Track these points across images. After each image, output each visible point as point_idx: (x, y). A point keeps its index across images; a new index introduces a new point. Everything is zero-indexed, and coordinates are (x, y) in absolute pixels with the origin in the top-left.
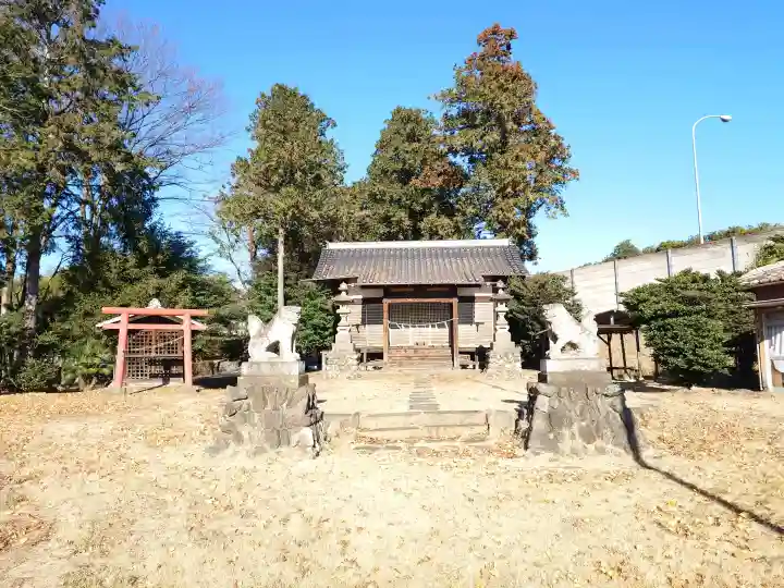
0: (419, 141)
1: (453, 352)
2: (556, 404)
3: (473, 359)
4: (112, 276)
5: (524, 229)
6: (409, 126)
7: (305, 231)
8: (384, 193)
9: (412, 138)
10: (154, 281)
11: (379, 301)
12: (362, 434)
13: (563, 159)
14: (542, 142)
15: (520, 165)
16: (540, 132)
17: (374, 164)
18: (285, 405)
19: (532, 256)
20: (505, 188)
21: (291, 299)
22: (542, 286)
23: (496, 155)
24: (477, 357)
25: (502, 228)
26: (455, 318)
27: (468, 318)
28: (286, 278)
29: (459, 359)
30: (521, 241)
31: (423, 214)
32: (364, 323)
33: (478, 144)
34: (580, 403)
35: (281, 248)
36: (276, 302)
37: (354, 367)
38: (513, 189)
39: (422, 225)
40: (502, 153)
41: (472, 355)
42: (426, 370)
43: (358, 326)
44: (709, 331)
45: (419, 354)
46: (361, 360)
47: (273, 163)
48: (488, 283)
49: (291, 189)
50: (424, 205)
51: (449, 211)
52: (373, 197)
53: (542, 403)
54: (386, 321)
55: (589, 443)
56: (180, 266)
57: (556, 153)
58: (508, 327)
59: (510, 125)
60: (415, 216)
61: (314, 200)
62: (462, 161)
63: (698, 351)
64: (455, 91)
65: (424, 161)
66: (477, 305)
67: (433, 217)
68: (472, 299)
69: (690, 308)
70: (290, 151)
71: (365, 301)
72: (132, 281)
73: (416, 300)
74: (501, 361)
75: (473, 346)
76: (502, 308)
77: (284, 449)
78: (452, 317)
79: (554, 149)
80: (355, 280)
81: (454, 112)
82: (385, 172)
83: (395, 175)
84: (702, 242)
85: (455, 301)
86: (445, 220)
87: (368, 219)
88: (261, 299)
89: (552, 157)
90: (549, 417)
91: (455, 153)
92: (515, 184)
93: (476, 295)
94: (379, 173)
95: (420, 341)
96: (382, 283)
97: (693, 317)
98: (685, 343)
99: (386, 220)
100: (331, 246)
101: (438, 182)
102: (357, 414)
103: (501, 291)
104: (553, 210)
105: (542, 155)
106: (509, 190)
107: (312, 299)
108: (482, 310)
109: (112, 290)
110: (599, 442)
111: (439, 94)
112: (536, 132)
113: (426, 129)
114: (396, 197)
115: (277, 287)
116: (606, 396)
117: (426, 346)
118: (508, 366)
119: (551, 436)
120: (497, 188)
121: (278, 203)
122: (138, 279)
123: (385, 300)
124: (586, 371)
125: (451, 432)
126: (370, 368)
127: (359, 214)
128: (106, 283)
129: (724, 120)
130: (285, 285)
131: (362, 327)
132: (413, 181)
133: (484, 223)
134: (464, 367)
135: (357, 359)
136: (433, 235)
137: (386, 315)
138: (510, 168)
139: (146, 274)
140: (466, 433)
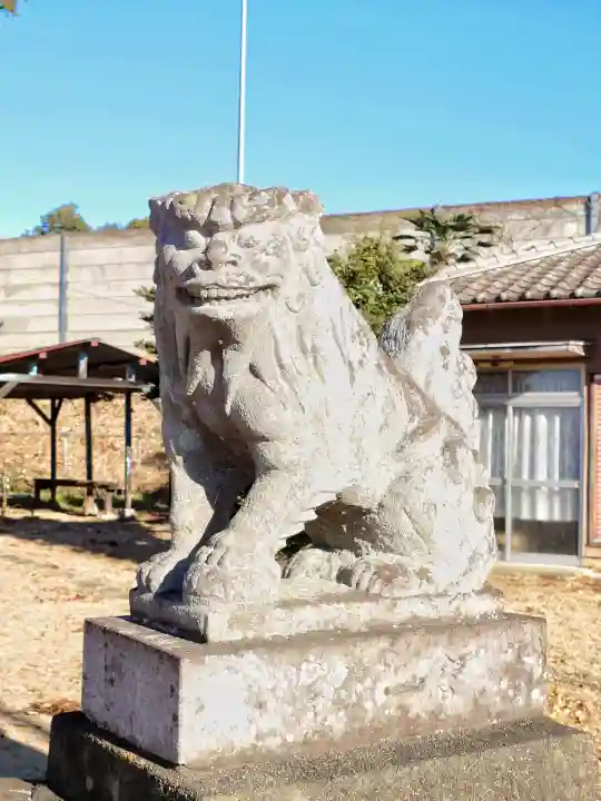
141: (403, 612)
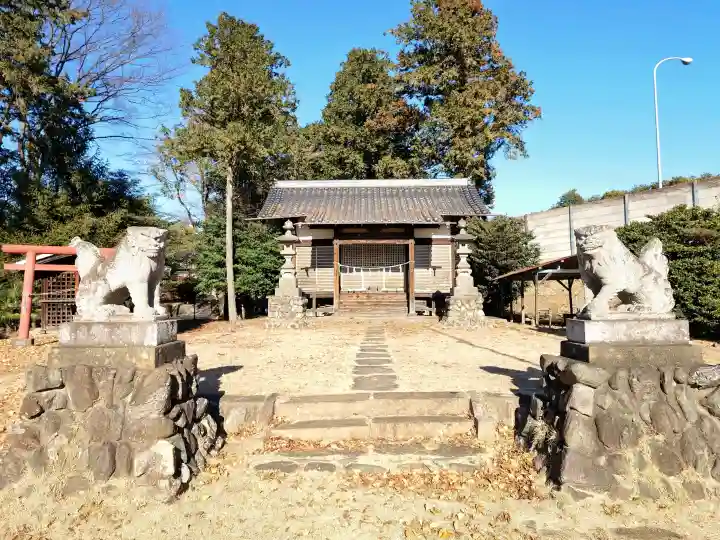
0: (375, 82)
1: (408, 298)
2: (608, 402)
3: (429, 305)
4: (40, 213)
5: (482, 170)
6: (366, 66)
7: (253, 170)
8: (338, 136)
9: (367, 78)
10: (89, 219)
11: (329, 242)
12: (277, 433)
13: (525, 96)
14: (503, 78)
15: (478, 102)
16: (498, 70)
17: (329, 106)
18: (129, 399)
19: (488, 199)
20: (463, 127)
21: (240, 241)
22: (501, 229)
23: (455, 92)
24: (433, 304)
25: (459, 168)
26: (412, 261)
27: (425, 262)
28: (234, 220)
29: (415, 305)
30: (479, 182)
31: (378, 156)
32: (313, 266)
33: (435, 84)
34: (650, 399)
35: (230, 188)
36: (225, 244)
37: (300, 315)
38: (472, 128)
39: (376, 167)
40: (460, 91)
41: (428, 301)
42: (380, 318)
43: (307, 269)
44: (715, 276)
45: (372, 300)
46: (309, 305)
47: (219, 96)
48: (448, 223)
49: (238, 124)
50: (378, 146)
51: (404, 154)
52: (327, 138)
53: (583, 399)
54: (337, 264)
55: (670, 474)
56: (119, 205)
57: (517, 88)
58: (470, 271)
59: (469, 61)
60: (371, 158)
61: (262, 136)
62: (417, 103)
63: (701, 300)
64: (412, 25)
65: (379, 103)
66: (434, 248)
67: (387, 158)
68: (428, 242)
69: (691, 248)
70: (237, 84)
71: (315, 243)
72: (62, 220)
73: (370, 242)
74: (463, 308)
75: (429, 291)
76: (464, 249)
77: (120, 482)
78: (407, 260)
79: (516, 85)
80: (302, 219)
81: (411, 49)
82: (339, 114)
83: (350, 116)
84: (661, 186)
85: (411, 242)
86: (400, 162)
87: (322, 162)
88: (209, 241)
89: (513, 95)
90: (597, 424)
91: (410, 92)
92: (474, 123)
93: (434, 237)
94: (334, 114)
95: (374, 284)
96: (331, 223)
97: (696, 260)
98: (685, 290)
99: (340, 162)
100: (281, 184)
101: (392, 122)
102: (274, 396)
103: (463, 231)
104: (513, 149)
105: (502, 93)
106: (468, 128)
107: (263, 241)
108: (441, 253)
109: (41, 229)
110: (689, 473)
111: (396, 28)
112: (495, 71)
113: (382, 70)
114: (350, 138)
115: (225, 229)
116: (694, 386)
117: (380, 291)
118: (470, 314)
119: (602, 460)
120: (456, 127)
121: (223, 138)
122: (71, 218)
123: (335, 242)
124: (653, 340)
125: (417, 431)
126: (320, 314)
127: (310, 155)
128: (34, 222)
129: (685, 63)
130: (234, 227)
131: (310, 271)
132: (369, 121)
133: (441, 165)
134: (420, 313)
135: (303, 306)
136: (388, 175)
137: (336, 257)
138: (469, 106)
139: (81, 214)
140: (441, 432)
141: (642, 316)
